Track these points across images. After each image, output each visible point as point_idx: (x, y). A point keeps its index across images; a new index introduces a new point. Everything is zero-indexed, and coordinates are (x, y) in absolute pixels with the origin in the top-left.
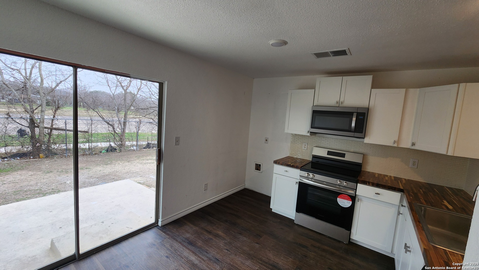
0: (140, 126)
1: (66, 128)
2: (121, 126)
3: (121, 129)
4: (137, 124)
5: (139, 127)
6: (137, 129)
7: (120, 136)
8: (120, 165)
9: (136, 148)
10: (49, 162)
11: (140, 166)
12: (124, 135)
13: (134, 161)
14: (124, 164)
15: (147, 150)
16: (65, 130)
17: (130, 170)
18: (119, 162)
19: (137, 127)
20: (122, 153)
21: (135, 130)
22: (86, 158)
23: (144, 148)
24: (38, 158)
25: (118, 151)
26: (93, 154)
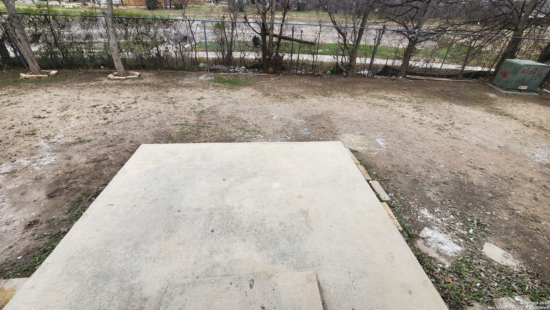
0: (381, 37)
1: (293, 37)
2: (355, 37)
3: (353, 41)
4: (378, 33)
5: (379, 40)
6: (376, 43)
7: (351, 52)
8: (341, 99)
9: (368, 73)
10: (274, 79)
11: (366, 109)
12: (356, 51)
13: (360, 97)
14: (346, 99)
15: (383, 78)
16: (291, 40)
17: (350, 113)
18: (340, 94)
19: (377, 39)
20: (348, 78)
21: (372, 43)
22: (308, 79)
23: (378, 74)
24: (267, 73)
25: (345, 74)
26: (316, 75)
